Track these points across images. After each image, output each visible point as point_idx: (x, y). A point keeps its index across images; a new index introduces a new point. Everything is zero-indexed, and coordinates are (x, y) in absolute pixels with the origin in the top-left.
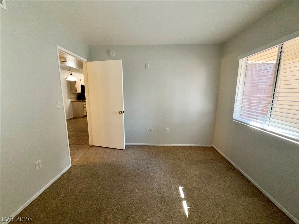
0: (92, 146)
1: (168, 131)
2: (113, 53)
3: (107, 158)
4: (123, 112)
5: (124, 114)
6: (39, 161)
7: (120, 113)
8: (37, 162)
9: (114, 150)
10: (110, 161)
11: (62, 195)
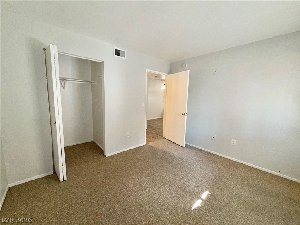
0: (164, 138)
1: (235, 143)
2: (186, 65)
3: (168, 148)
4: (185, 114)
5: (186, 116)
6: (129, 133)
7: (183, 115)
8: (128, 133)
9: (176, 145)
10: (168, 150)
11: (133, 155)
